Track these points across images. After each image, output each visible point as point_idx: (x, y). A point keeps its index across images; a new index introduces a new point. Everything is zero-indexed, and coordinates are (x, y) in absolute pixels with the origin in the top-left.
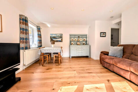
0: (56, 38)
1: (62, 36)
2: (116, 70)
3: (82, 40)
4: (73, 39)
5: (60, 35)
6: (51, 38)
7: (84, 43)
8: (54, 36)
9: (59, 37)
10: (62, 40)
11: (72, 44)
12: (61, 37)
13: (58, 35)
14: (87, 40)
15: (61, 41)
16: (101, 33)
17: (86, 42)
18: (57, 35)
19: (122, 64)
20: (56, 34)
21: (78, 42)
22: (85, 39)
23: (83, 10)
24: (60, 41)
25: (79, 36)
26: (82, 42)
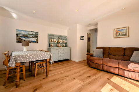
0: (28, 37)
1: (38, 35)
2: (106, 68)
3: (62, 42)
4: (52, 40)
5: (34, 33)
6: (17, 36)
7: (64, 45)
8: (23, 33)
9: (33, 36)
10: (37, 40)
11: (51, 46)
12: (36, 36)
13: (32, 32)
14: (66, 42)
15: (36, 42)
16: (81, 36)
17: (66, 44)
18: (30, 33)
19: (112, 63)
20: (28, 31)
21: (58, 44)
22: (65, 41)
23: (77, 10)
24: (34, 42)
25: (59, 37)
26: (62, 44)
